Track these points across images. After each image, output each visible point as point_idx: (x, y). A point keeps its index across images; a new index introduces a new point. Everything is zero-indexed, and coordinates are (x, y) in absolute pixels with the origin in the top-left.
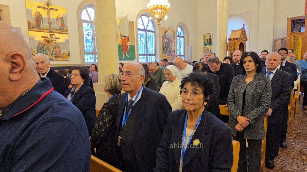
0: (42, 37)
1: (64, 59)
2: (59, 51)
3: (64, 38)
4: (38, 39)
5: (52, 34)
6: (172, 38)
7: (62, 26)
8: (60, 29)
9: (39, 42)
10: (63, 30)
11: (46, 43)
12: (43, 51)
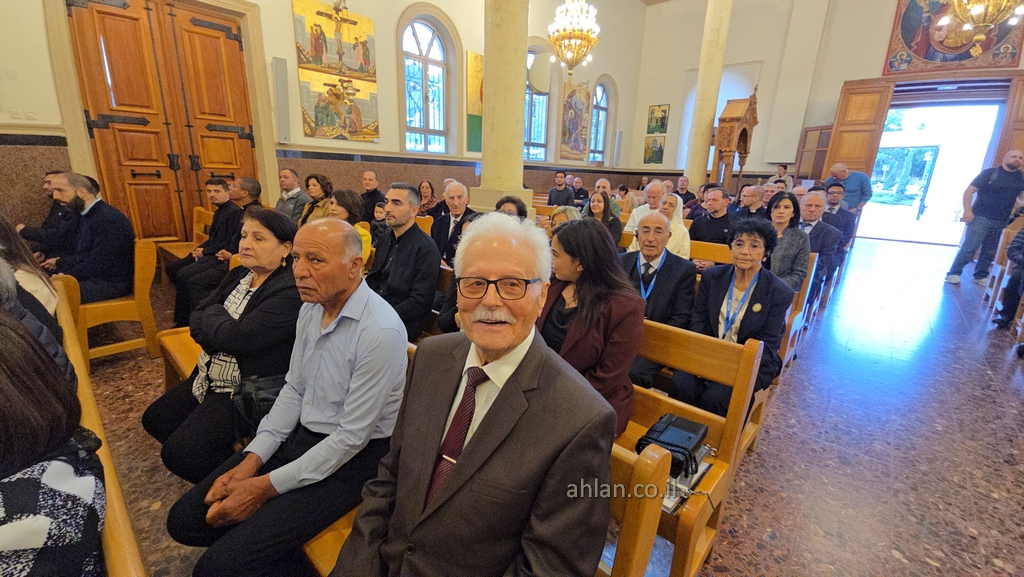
0: (325, 84)
1: (368, 138)
2: (357, 120)
3: (368, 91)
4: (316, 89)
5: (347, 79)
6: (584, 110)
7: (366, 64)
8: (361, 69)
9: (320, 94)
10: (367, 72)
11: (333, 99)
12: (327, 116)
